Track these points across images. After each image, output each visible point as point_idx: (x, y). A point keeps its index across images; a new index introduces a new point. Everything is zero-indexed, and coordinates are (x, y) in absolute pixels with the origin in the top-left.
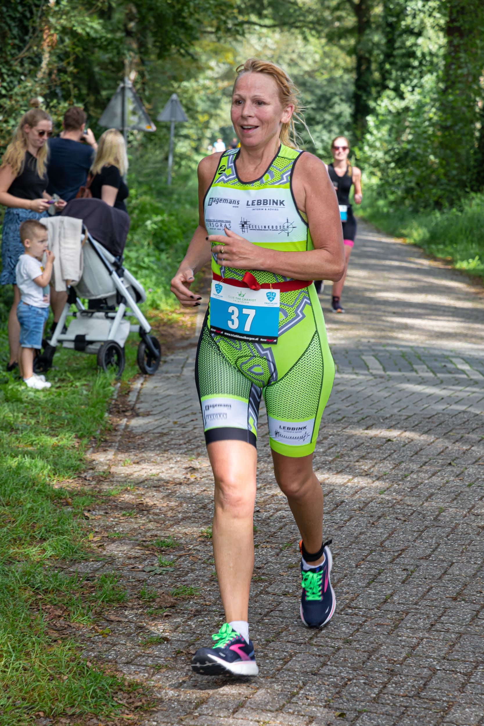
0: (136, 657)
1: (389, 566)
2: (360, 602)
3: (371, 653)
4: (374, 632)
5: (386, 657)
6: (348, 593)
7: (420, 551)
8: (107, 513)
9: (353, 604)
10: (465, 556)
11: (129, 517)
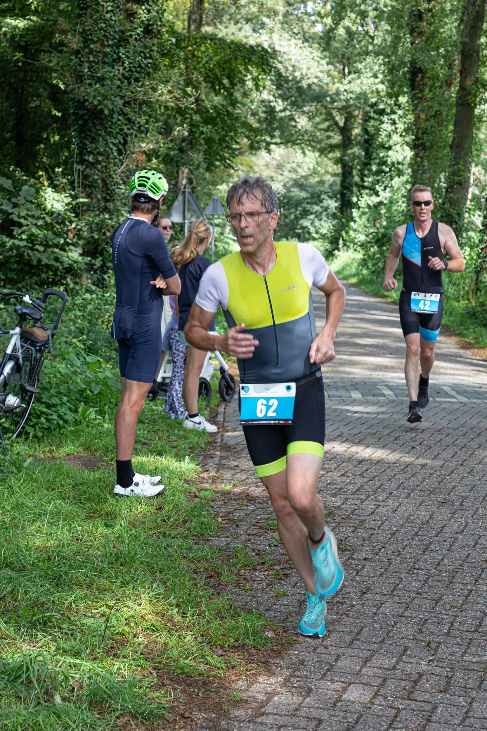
0: (272, 606)
1: (435, 538)
2: (420, 564)
3: (437, 601)
4: (436, 586)
5: (449, 604)
6: (410, 558)
7: (455, 528)
8: (225, 503)
9: (416, 566)
11: (242, 505)
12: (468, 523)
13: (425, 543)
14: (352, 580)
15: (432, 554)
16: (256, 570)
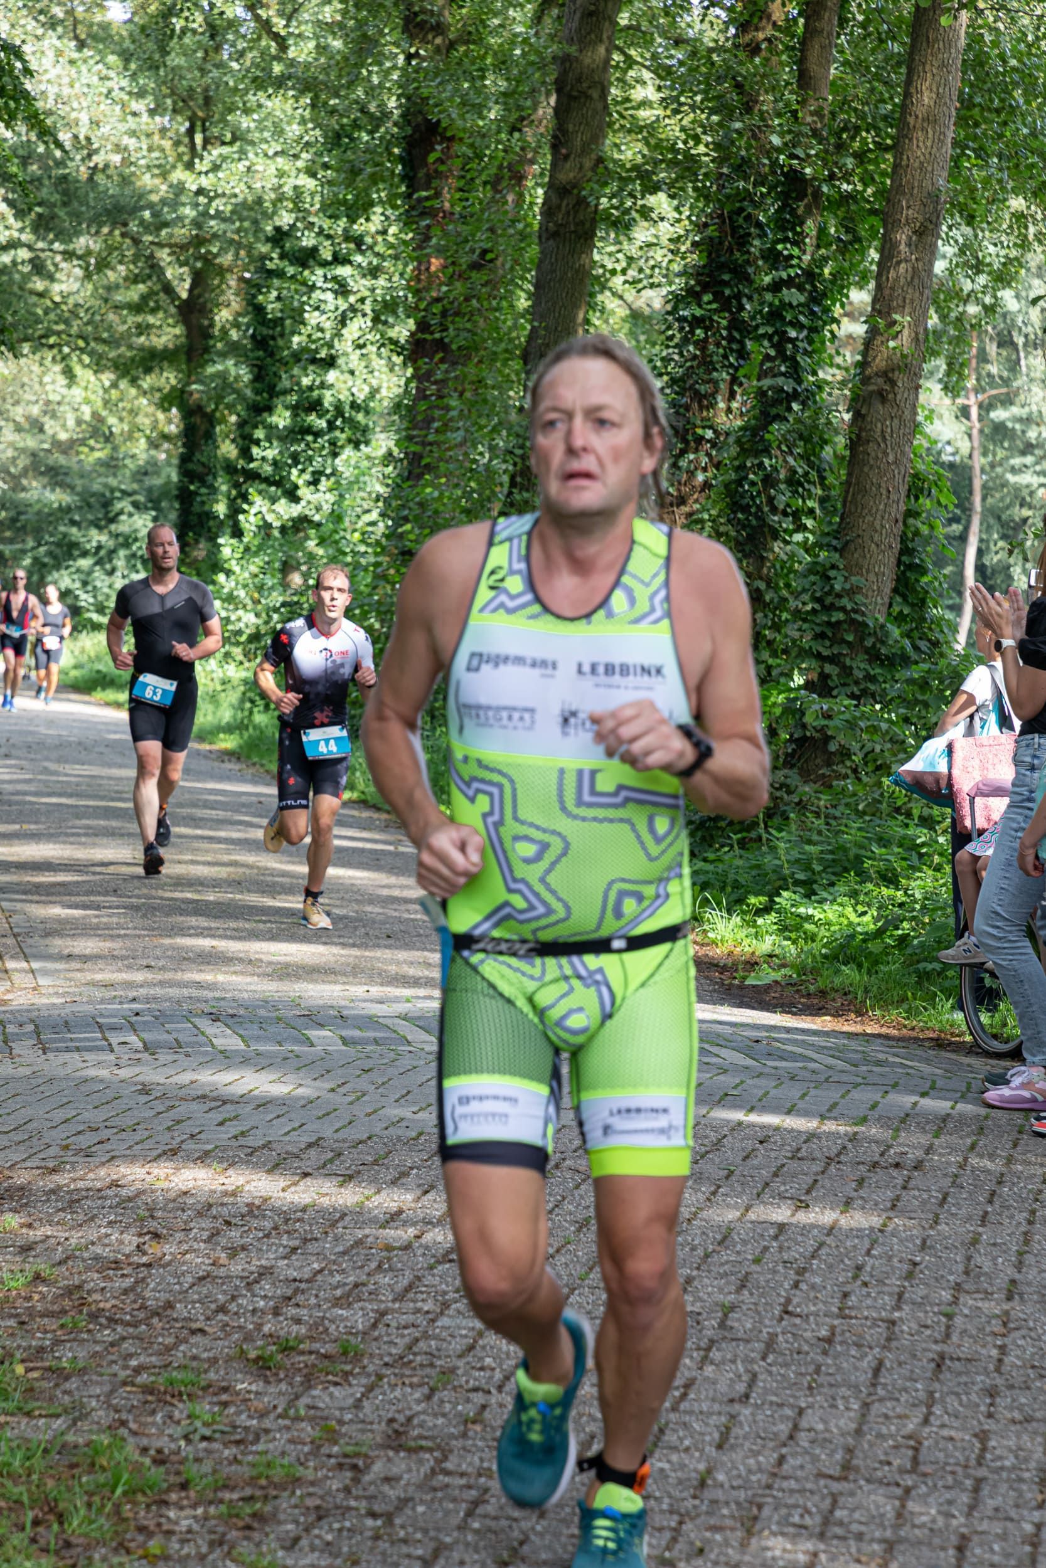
8: (23, 1323)
10: (820, 1394)
11: (75, 1328)
12: (755, 1376)
14: (459, 1528)
15: (674, 1458)
16: (166, 1503)
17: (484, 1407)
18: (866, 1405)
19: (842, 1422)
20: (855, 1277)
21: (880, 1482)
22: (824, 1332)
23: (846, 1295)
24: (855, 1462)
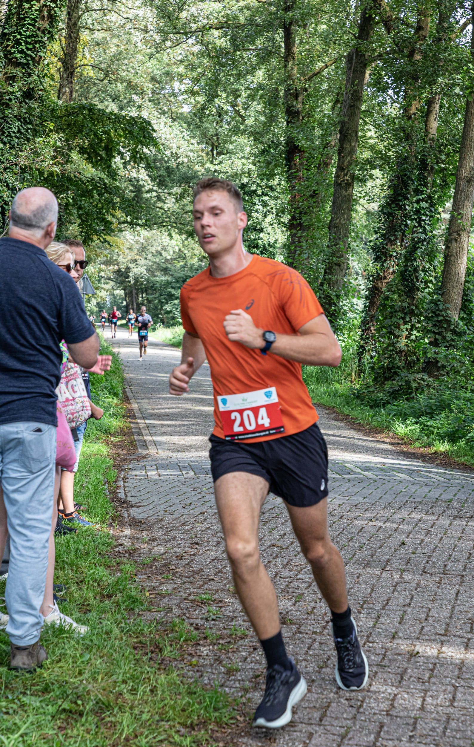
0: (225, 682)
8: (149, 577)
11: (168, 579)
12: (413, 596)
13: (373, 616)
14: (305, 654)
15: (383, 627)
16: (199, 644)
17: (314, 608)
18: (453, 607)
19: (444, 614)
20: (449, 559)
21: (459, 636)
22: (438, 579)
23: (446, 566)
24: (449, 629)
